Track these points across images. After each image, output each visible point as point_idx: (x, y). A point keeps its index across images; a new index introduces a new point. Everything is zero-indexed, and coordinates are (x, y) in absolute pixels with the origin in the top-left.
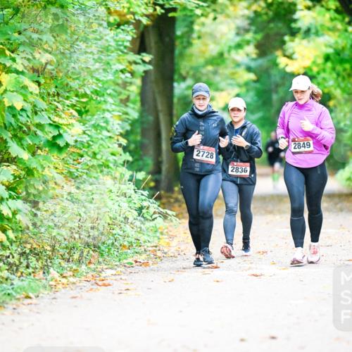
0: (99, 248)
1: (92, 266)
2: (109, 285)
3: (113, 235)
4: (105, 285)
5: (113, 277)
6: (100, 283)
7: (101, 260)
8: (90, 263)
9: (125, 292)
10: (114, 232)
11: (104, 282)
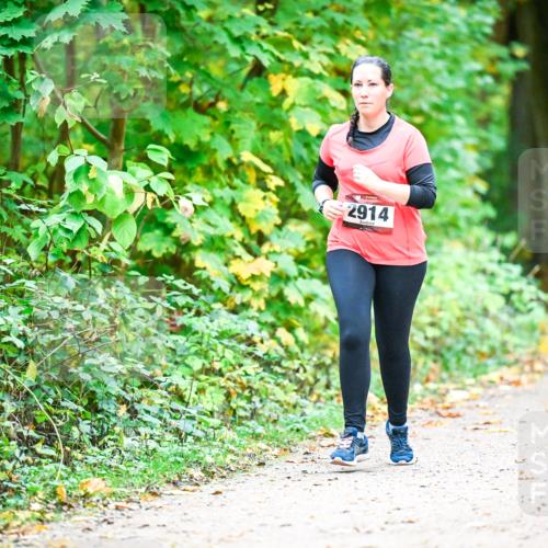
0: (442, 356)
1: (431, 386)
2: (458, 416)
3: (465, 336)
4: (450, 416)
5: (466, 404)
6: (444, 412)
7: (445, 375)
8: (428, 380)
9: (484, 427)
10: (467, 330)
11: (450, 411)
